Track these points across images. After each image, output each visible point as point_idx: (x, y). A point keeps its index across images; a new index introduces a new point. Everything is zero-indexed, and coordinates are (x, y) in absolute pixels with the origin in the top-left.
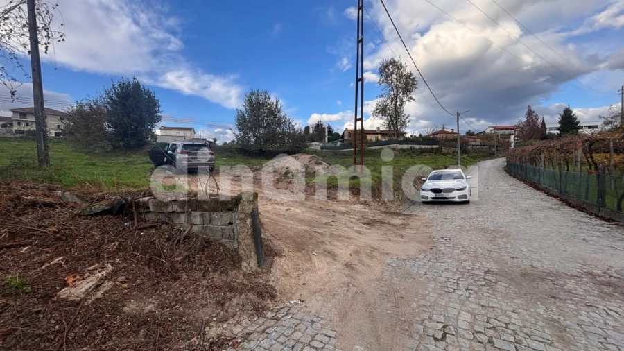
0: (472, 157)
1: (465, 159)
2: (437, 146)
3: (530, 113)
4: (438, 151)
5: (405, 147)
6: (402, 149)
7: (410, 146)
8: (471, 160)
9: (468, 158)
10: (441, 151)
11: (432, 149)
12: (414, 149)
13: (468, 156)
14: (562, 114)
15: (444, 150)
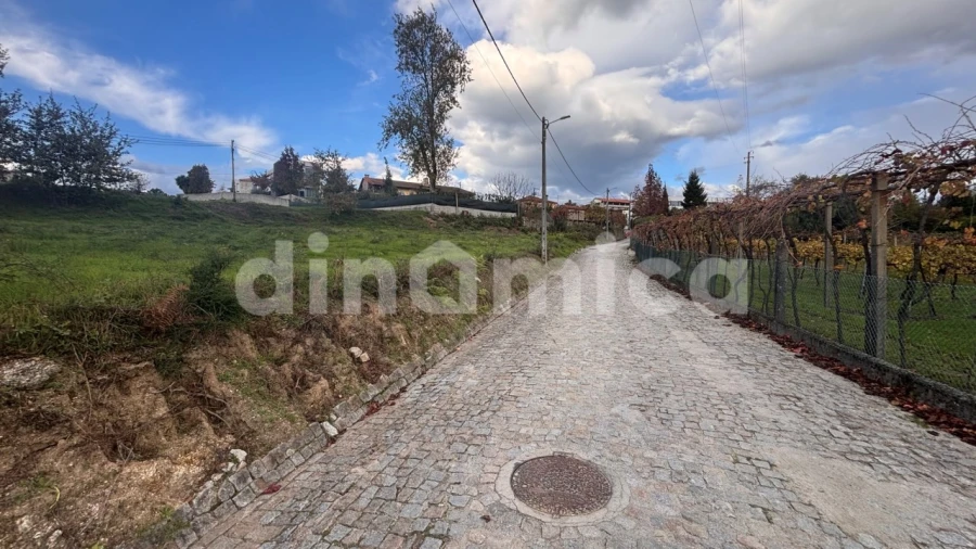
0: (572, 238)
1: (560, 241)
2: (514, 215)
3: (651, 176)
4: (515, 225)
5: (450, 210)
6: (442, 215)
7: (461, 209)
8: (569, 242)
9: (565, 240)
10: (520, 225)
11: (504, 219)
12: (469, 217)
13: (566, 237)
14: (688, 181)
15: (526, 224)
